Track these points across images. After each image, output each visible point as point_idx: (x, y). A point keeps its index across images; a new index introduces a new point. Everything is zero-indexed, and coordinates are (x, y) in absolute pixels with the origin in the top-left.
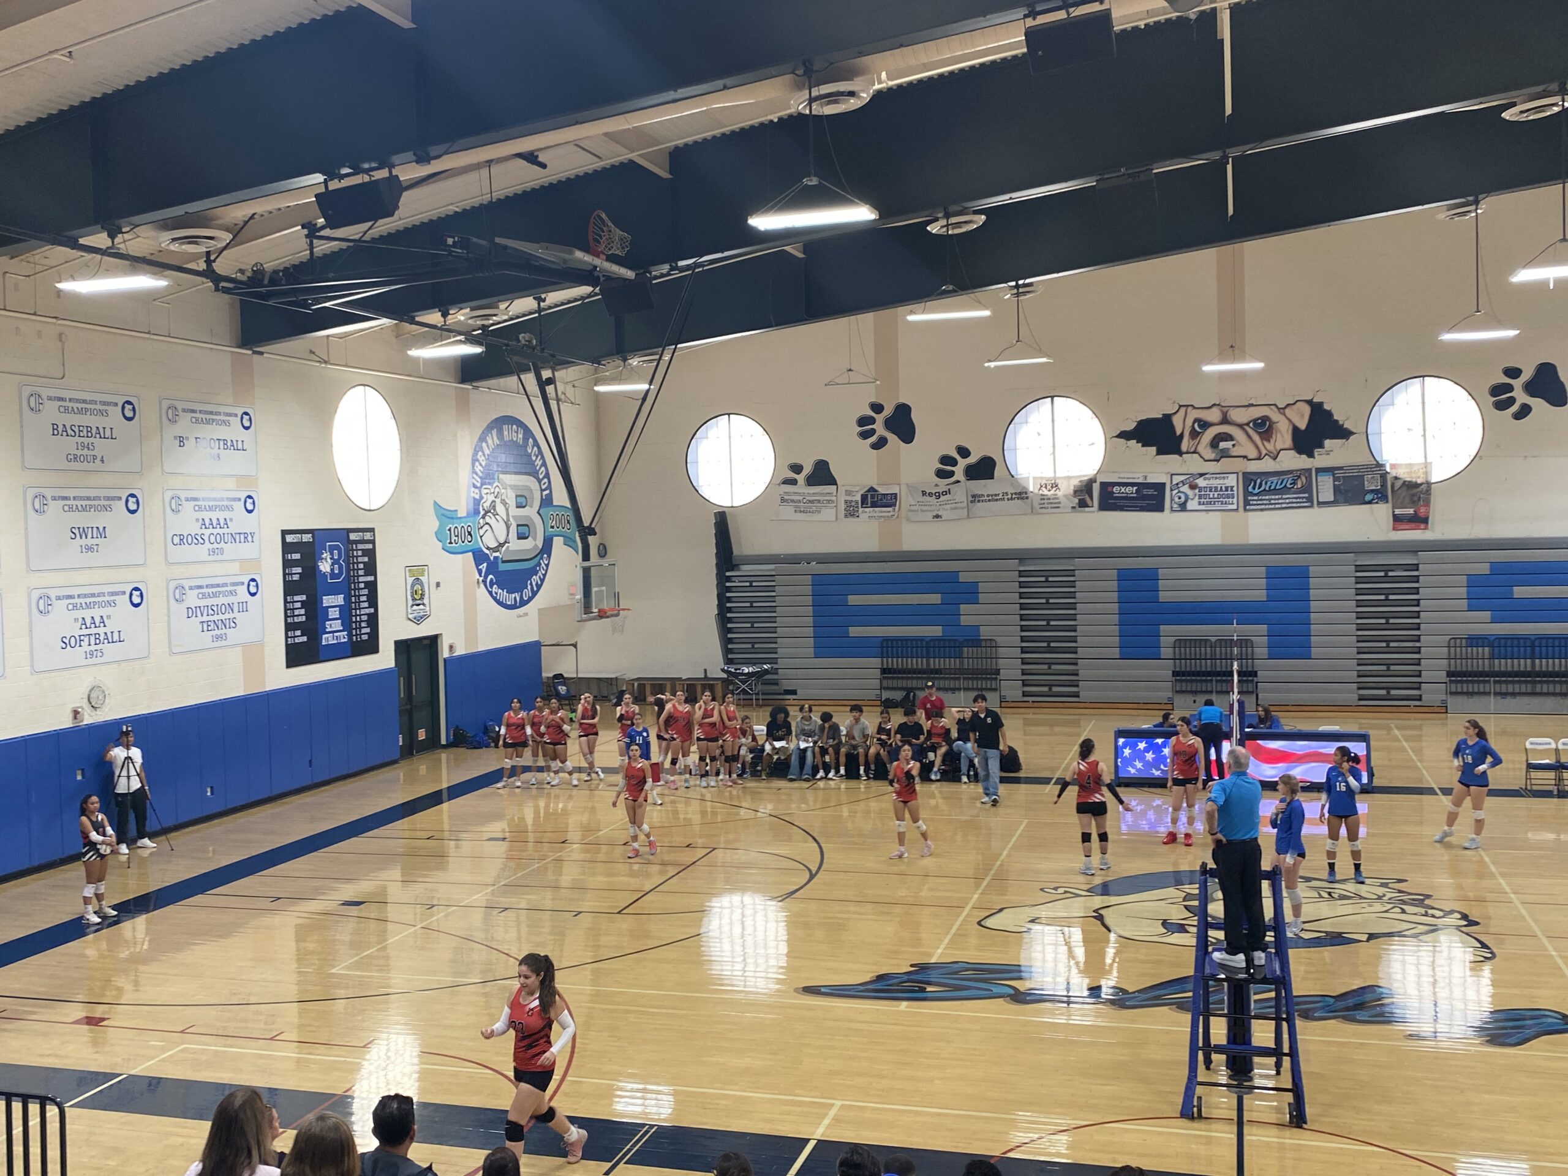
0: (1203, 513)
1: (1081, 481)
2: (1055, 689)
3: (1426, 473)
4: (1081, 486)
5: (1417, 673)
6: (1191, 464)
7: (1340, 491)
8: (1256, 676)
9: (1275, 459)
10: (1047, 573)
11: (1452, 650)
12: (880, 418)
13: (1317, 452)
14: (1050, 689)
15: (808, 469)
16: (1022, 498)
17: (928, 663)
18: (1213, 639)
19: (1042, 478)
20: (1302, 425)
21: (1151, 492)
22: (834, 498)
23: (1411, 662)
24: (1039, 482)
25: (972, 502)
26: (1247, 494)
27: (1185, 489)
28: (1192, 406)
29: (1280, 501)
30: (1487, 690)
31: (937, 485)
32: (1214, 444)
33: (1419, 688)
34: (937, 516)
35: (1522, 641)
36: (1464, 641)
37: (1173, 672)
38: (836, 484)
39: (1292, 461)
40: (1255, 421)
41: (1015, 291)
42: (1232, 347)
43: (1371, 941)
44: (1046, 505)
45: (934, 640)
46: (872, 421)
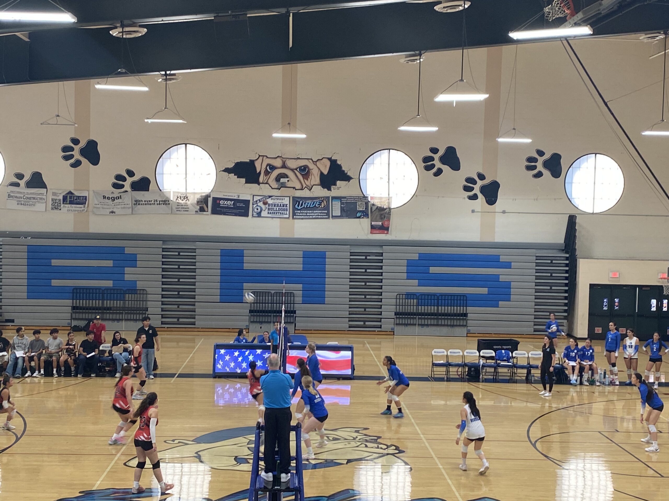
0: (270, 219)
1: (201, 196)
2: (181, 320)
3: (389, 203)
4: (202, 199)
5: (380, 313)
6: (264, 190)
7: (344, 210)
8: (295, 313)
9: (310, 190)
10: (179, 250)
11: (398, 300)
12: (77, 148)
13: (333, 187)
14: (178, 320)
15: (27, 177)
16: (166, 204)
17: (103, 303)
18: (273, 292)
19: (178, 192)
20: (326, 172)
21: (242, 205)
22: (44, 197)
23: (377, 306)
24: (176, 194)
25: (134, 204)
26: (294, 209)
27: (261, 204)
28: (266, 156)
29: (312, 214)
30: (415, 323)
31: (113, 193)
32: (277, 179)
33: (381, 321)
34: (112, 212)
35: (433, 297)
36: (404, 296)
37: (250, 310)
38: (46, 188)
39: (319, 192)
40: (300, 167)
41: (165, 77)
42: (289, 124)
43: (348, 464)
44: (180, 209)
45: (107, 289)
46: (72, 149)
